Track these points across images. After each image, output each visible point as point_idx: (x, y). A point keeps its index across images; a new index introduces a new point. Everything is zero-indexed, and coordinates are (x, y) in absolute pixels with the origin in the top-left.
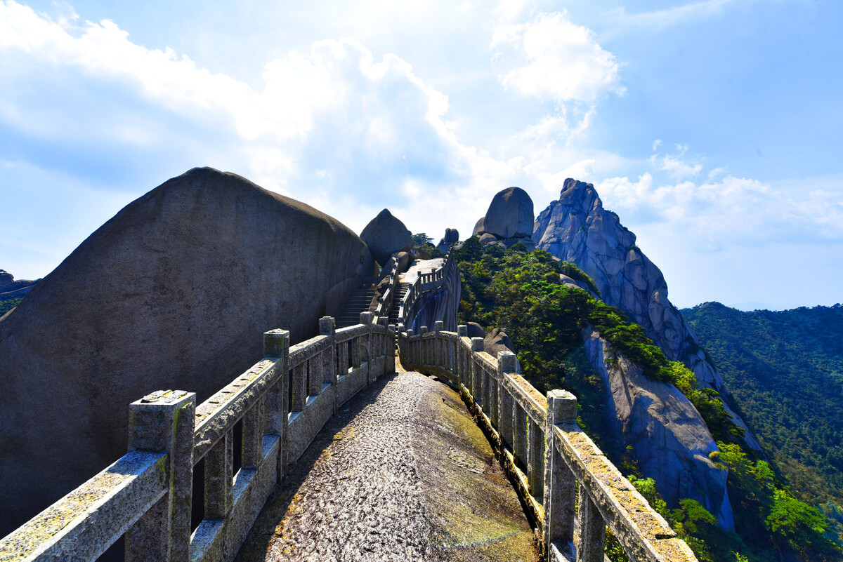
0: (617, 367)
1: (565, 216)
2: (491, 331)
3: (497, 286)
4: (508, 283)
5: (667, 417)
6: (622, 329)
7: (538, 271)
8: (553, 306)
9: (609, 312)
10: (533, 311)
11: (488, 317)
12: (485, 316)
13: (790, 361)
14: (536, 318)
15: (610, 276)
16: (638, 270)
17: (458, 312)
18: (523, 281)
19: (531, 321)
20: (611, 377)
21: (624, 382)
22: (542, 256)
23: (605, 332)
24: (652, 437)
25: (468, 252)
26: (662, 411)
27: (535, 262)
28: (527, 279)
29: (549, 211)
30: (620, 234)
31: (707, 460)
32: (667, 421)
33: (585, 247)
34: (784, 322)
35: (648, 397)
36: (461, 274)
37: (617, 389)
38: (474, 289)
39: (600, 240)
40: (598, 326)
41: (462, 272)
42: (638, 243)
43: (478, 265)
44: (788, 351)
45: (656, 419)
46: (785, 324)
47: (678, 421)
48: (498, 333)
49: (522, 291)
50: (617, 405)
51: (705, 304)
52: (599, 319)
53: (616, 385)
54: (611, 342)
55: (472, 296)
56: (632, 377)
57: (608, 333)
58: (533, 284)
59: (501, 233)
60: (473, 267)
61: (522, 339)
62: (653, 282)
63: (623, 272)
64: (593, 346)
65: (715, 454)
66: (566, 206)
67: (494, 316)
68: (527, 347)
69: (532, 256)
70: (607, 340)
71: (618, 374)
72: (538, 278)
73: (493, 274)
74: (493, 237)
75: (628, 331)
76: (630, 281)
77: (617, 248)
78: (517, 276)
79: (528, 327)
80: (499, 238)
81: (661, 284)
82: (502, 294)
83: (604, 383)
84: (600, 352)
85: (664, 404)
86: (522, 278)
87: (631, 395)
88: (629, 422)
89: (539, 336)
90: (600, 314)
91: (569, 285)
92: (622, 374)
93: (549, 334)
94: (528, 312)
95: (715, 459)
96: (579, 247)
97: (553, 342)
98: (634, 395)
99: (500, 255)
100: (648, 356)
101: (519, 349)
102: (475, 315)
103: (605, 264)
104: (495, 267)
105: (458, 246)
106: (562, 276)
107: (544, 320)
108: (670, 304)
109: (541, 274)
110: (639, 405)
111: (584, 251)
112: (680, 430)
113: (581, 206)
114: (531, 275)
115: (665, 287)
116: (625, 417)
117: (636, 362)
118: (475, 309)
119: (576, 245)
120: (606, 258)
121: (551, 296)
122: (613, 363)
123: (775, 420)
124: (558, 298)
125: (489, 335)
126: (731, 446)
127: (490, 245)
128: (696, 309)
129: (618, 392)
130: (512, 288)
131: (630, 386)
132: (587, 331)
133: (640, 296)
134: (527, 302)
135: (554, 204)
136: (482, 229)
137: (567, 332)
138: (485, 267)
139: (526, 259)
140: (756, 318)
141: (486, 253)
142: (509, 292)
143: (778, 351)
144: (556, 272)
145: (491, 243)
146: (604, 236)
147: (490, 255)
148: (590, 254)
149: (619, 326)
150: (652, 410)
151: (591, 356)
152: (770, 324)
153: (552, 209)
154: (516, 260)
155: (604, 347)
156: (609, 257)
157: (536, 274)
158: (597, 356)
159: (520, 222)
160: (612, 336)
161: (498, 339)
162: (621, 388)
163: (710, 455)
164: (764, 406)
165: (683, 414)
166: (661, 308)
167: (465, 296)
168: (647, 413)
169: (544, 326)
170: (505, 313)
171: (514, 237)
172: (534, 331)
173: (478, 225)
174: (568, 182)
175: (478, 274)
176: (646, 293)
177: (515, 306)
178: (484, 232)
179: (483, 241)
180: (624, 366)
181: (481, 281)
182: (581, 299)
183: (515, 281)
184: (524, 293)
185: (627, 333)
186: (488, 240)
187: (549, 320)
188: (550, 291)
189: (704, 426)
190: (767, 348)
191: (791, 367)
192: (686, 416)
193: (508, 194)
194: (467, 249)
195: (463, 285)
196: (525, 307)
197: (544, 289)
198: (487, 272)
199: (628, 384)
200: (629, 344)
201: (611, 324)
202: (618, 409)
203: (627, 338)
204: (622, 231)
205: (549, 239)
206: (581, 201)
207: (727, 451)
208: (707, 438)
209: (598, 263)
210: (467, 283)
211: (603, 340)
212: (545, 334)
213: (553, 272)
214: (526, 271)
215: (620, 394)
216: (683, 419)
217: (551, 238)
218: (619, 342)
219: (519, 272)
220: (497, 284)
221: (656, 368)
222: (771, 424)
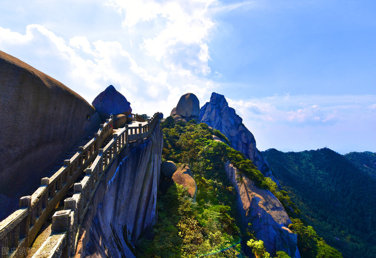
0: (242, 182)
1: (212, 109)
2: (180, 166)
3: (182, 141)
4: (188, 139)
5: (268, 207)
6: (244, 162)
7: (202, 133)
8: (210, 151)
9: (237, 154)
10: (201, 153)
11: (178, 157)
12: (176, 156)
13: (303, 173)
14: (202, 157)
15: (232, 137)
16: (244, 134)
17: (162, 154)
18: (195, 139)
19: (199, 159)
20: (239, 187)
21: (246, 189)
22: (204, 126)
23: (236, 164)
24: (261, 218)
25: (168, 124)
26: (265, 204)
27: (200, 129)
28: (197, 137)
29: (205, 106)
30: (236, 118)
31: (288, 229)
32: (268, 209)
33: (221, 123)
34: (299, 157)
35: (258, 197)
36: (164, 134)
37: (242, 193)
38: (171, 142)
39: (227, 120)
40: (232, 161)
41: (164, 133)
42: (243, 122)
43: (173, 130)
44: (302, 169)
45: (262, 209)
46: (300, 158)
47: (273, 209)
48: (184, 167)
49: (195, 144)
50: (243, 202)
51: (269, 149)
52: (233, 157)
53: (242, 191)
54: (238, 169)
55: (170, 146)
56: (250, 187)
57: (237, 165)
58: (200, 140)
59: (184, 115)
60: (170, 131)
61: (195, 168)
62: (250, 139)
63: (237, 135)
64: (230, 171)
65: (291, 225)
66: (212, 104)
67: (181, 156)
68: (198, 173)
69: (199, 126)
70: (237, 168)
71: (243, 186)
72: (203, 137)
73: (180, 135)
74: (180, 116)
75: (247, 163)
76: (240, 139)
77: (235, 124)
78: (192, 136)
79: (198, 162)
80: (183, 117)
81: (253, 141)
82: (185, 145)
83: (236, 190)
84: (233, 174)
85: (266, 200)
86: (195, 137)
87: (250, 197)
88: (249, 210)
89: (204, 166)
90: (233, 155)
91: (217, 141)
92: (245, 185)
93: (208, 165)
94: (198, 154)
95: (291, 228)
96: (218, 124)
97: (211, 169)
98: (252, 196)
99: (184, 126)
100: (257, 176)
101: (194, 173)
102: (171, 156)
103: (230, 131)
104: (181, 131)
105: (163, 121)
106: (214, 136)
107: (206, 158)
108: (257, 149)
109: (204, 135)
110: (254, 201)
111: (220, 125)
112: (274, 214)
113: (219, 106)
114: (199, 135)
115: (255, 142)
116: (247, 207)
117: (251, 179)
118: (171, 153)
119: (217, 122)
120: (230, 129)
121: (209, 146)
122: (241, 180)
123: (299, 199)
124: (212, 147)
125: (180, 168)
126: (296, 220)
127: (179, 121)
128: (266, 151)
129: (243, 195)
130: (190, 142)
131: (249, 191)
132: (227, 163)
133: (245, 146)
134: (197, 149)
135: (207, 103)
136: (175, 113)
137: (217, 164)
138: (176, 131)
139: (197, 127)
140: (289, 155)
141: (177, 124)
142: (188, 144)
143: (298, 169)
144: (211, 134)
145: (179, 119)
146: (229, 119)
147: (179, 125)
148: (224, 127)
149: (242, 161)
150: (260, 204)
151: (229, 176)
152: (294, 158)
153: (206, 106)
154: (192, 128)
155: (236, 172)
156: (232, 128)
157: (201, 135)
158: (232, 176)
159: (193, 110)
160: (239, 166)
161: (185, 170)
162: (244, 193)
163: (289, 226)
164: (294, 194)
165: (274, 205)
166: (254, 151)
167: (166, 146)
168: (258, 205)
169: (206, 161)
170: (187, 155)
171: (190, 117)
172: (201, 164)
173: (173, 111)
174: (214, 94)
175: (173, 135)
176: (247, 145)
177: (192, 151)
178: (176, 114)
179: (175, 118)
180: (246, 181)
181: (174, 138)
182: (223, 148)
183: (192, 139)
184: (196, 145)
185: (246, 164)
186: (178, 118)
187: (208, 158)
188: (208, 143)
189: (284, 211)
190: (294, 168)
191: (303, 176)
192: (276, 206)
193: (187, 96)
194: (167, 122)
195: (165, 140)
196: (196, 151)
197: (206, 143)
198: (177, 133)
199: (248, 191)
200: (247, 170)
201: (238, 160)
202: (244, 204)
203: (246, 167)
204: (237, 117)
205: (205, 120)
206: (219, 103)
207: (295, 222)
208: (286, 217)
209: (227, 131)
210: (167, 139)
211: (235, 168)
212: (207, 165)
213: (209, 134)
214: (197, 133)
215: (244, 196)
216: (275, 208)
217: (206, 119)
218: (243, 169)
219: (193, 134)
220: (182, 140)
221: (261, 182)
222: (297, 201)
